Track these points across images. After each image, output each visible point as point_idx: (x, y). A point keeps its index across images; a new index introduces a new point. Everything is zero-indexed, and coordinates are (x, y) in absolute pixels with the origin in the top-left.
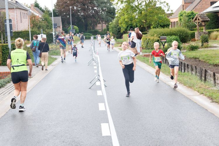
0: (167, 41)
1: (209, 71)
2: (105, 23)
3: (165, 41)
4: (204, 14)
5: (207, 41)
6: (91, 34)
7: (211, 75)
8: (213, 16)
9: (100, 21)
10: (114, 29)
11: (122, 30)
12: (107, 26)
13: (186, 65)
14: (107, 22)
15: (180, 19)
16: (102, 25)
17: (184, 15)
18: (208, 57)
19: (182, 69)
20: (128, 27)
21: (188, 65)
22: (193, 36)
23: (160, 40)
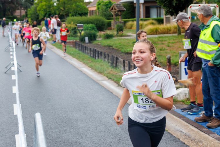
0: (84, 29)
1: (120, 59)
2: (24, 9)
3: (82, 28)
4: (121, 4)
5: (122, 30)
6: (10, 20)
7: (121, 62)
8: (129, 6)
9: (19, 7)
10: (33, 15)
11: (41, 17)
12: (26, 13)
13: (100, 53)
14: (26, 8)
15: (98, 8)
16: (21, 11)
17: (102, 4)
18: (120, 45)
19: (96, 56)
20: (46, 14)
21: (101, 53)
22: (109, 25)
23: (77, 28)
